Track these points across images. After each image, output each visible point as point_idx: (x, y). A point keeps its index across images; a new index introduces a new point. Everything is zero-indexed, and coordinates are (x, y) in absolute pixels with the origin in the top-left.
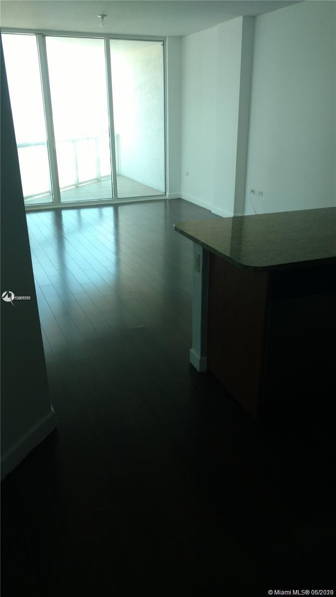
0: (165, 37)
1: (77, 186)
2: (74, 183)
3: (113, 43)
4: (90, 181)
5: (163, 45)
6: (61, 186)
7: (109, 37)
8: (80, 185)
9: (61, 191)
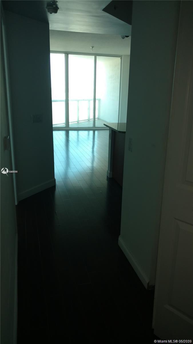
0: (122, 55)
1: (78, 122)
2: (77, 121)
3: (97, 57)
4: (85, 120)
5: (121, 59)
6: (70, 121)
7: (96, 55)
8: (79, 122)
9: (70, 124)
